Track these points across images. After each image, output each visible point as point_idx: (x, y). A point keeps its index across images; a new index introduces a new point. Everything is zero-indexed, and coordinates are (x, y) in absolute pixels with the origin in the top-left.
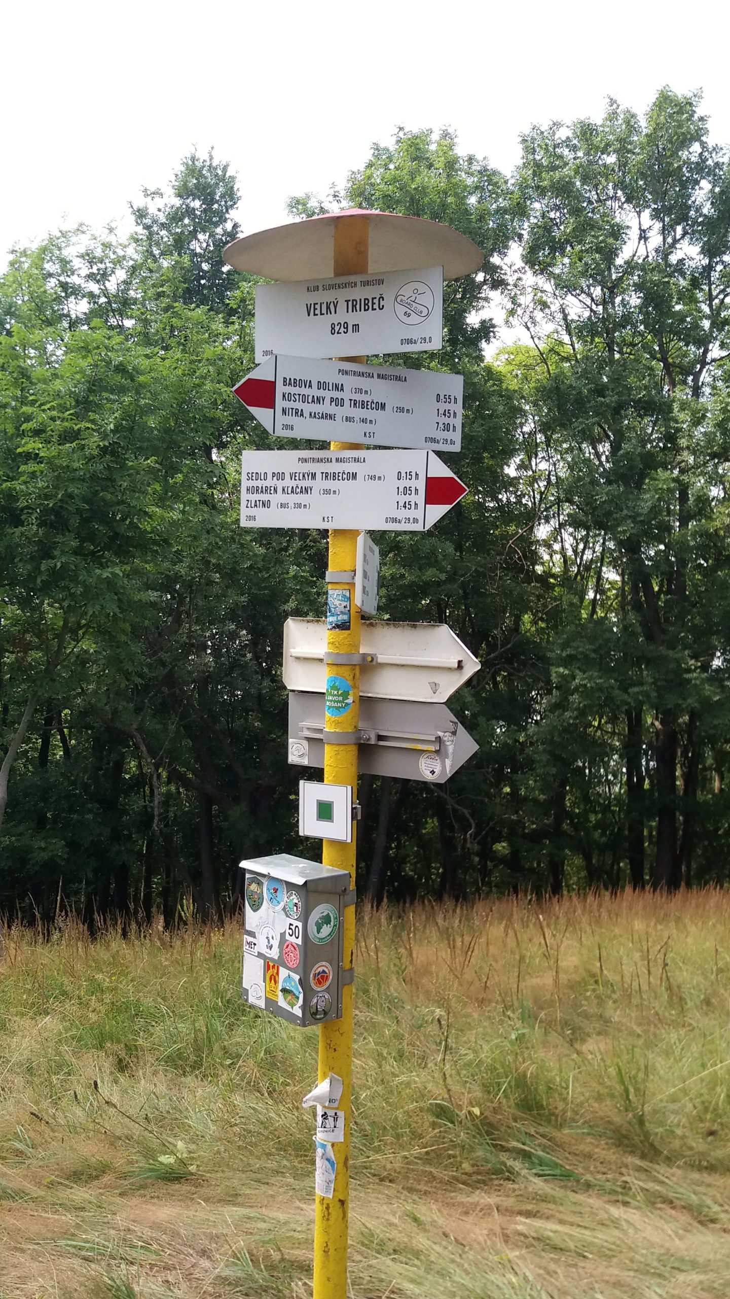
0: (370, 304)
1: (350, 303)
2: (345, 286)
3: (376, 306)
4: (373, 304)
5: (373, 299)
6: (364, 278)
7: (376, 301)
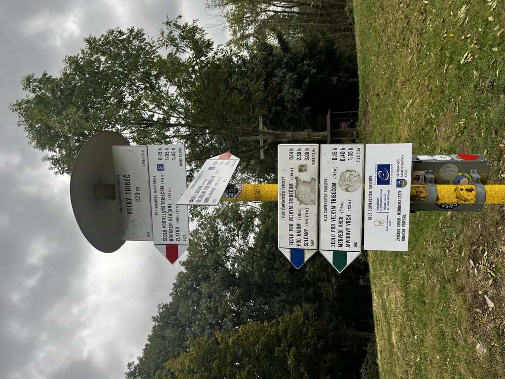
0: (127, 182)
1: (127, 192)
2: (120, 194)
3: (128, 179)
4: (127, 180)
5: (125, 180)
6: (116, 185)
7: (126, 179)
